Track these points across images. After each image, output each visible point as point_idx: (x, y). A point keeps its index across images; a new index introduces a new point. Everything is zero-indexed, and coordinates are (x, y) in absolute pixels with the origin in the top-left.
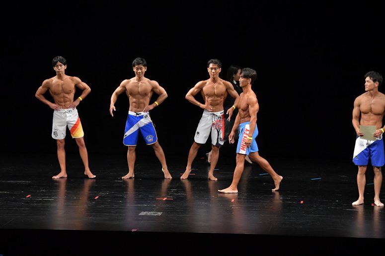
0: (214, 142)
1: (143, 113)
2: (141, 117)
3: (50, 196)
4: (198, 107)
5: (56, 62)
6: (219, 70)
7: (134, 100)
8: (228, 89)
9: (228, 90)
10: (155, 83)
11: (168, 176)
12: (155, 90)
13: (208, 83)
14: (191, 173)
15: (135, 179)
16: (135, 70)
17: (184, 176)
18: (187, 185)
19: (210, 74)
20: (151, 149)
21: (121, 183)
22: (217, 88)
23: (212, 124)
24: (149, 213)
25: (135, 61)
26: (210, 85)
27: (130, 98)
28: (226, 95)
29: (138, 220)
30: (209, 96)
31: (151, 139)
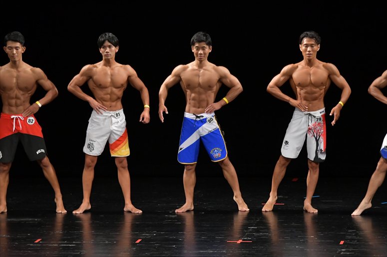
0: (311, 156)
1: (205, 115)
2: (204, 121)
4: (287, 104)
5: (104, 42)
6: (317, 48)
7: (193, 95)
8: (330, 74)
9: (332, 76)
10: (224, 70)
11: (243, 207)
12: (224, 80)
13: (300, 67)
15: (194, 213)
16: (194, 50)
17: (267, 208)
18: (272, 220)
19: (303, 54)
22: (314, 73)
23: (307, 129)
25: (195, 37)
26: (304, 70)
27: (188, 92)
28: (328, 85)
30: (302, 86)
31: (218, 154)
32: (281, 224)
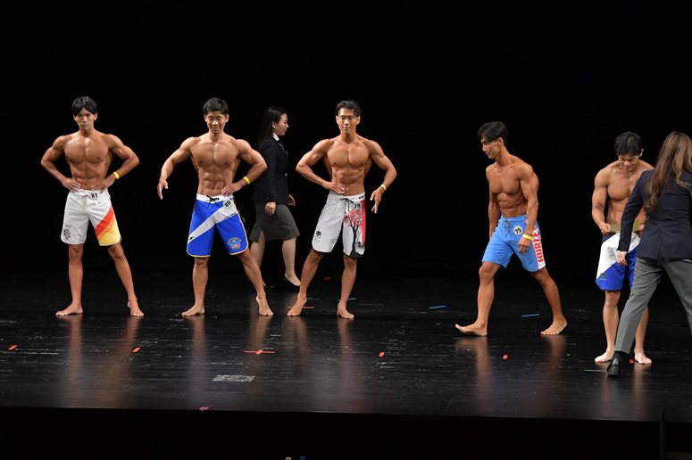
0: (348, 250)
1: (221, 198)
2: (219, 205)
3: (52, 348)
5: (80, 109)
6: (357, 121)
7: (207, 174)
8: (372, 154)
9: (374, 157)
10: (244, 144)
11: (266, 311)
12: (244, 156)
13: (336, 143)
14: (306, 305)
16: (207, 120)
17: (294, 311)
18: (300, 327)
19: (340, 128)
21: (181, 323)
22: (353, 151)
23: (343, 217)
24: (231, 378)
25: (208, 104)
26: (341, 147)
27: (200, 171)
28: (369, 166)
29: (209, 390)
30: (339, 166)
31: (237, 245)
32: (309, 332)
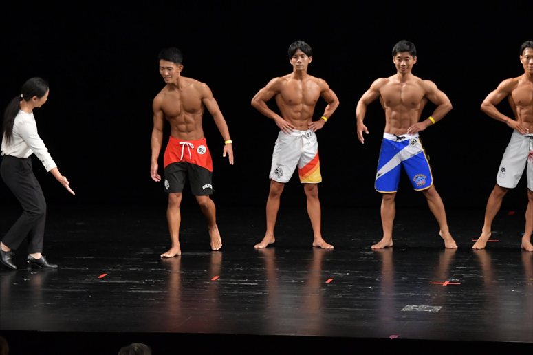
1: (408, 137)
2: (406, 143)
3: (251, 279)
4: (504, 124)
5: (296, 51)
7: (394, 113)
10: (431, 85)
11: (451, 244)
12: (430, 97)
13: (520, 82)
14: (490, 238)
15: (394, 250)
16: (396, 62)
17: (479, 245)
18: (485, 259)
19: (525, 67)
20: (422, 197)
21: (371, 256)
23: (528, 154)
24: (419, 308)
25: (397, 46)
26: (525, 87)
27: (388, 110)
29: (400, 319)
30: (523, 104)
31: (422, 181)
32: (494, 264)
